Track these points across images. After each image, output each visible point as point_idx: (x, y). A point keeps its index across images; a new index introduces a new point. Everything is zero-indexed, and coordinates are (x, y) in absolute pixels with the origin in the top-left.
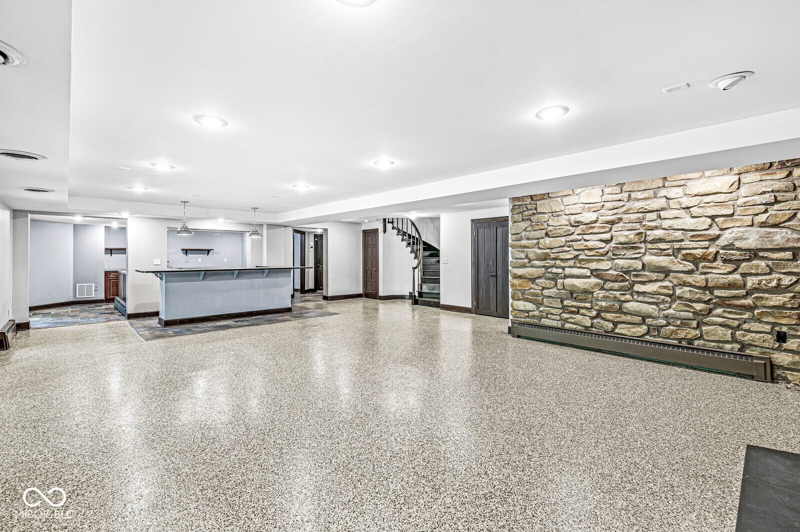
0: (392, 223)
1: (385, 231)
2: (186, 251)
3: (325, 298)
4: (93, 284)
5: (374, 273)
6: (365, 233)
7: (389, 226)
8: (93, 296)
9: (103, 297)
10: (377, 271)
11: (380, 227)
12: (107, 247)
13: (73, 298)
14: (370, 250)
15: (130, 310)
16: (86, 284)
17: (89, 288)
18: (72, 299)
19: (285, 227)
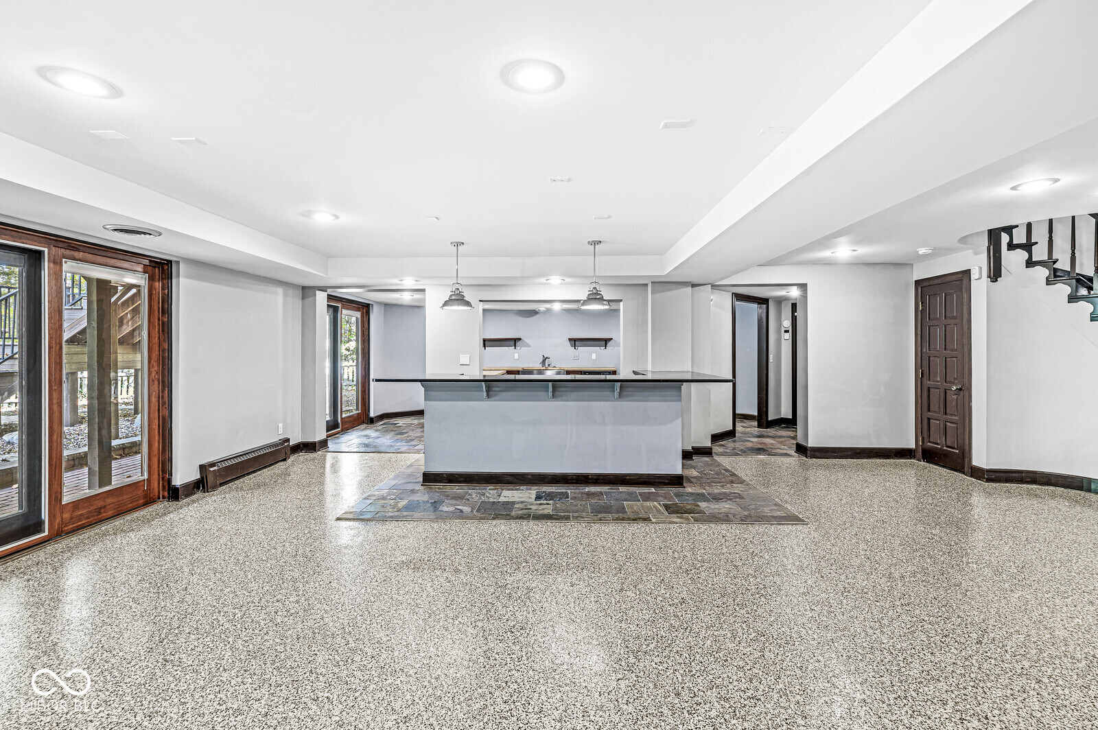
0: (1028, 246)
1: (996, 273)
2: (575, 342)
3: (801, 449)
5: (952, 397)
6: (924, 287)
7: (1013, 260)
10: (965, 390)
11: (978, 263)
14: (938, 333)
19: (693, 286)
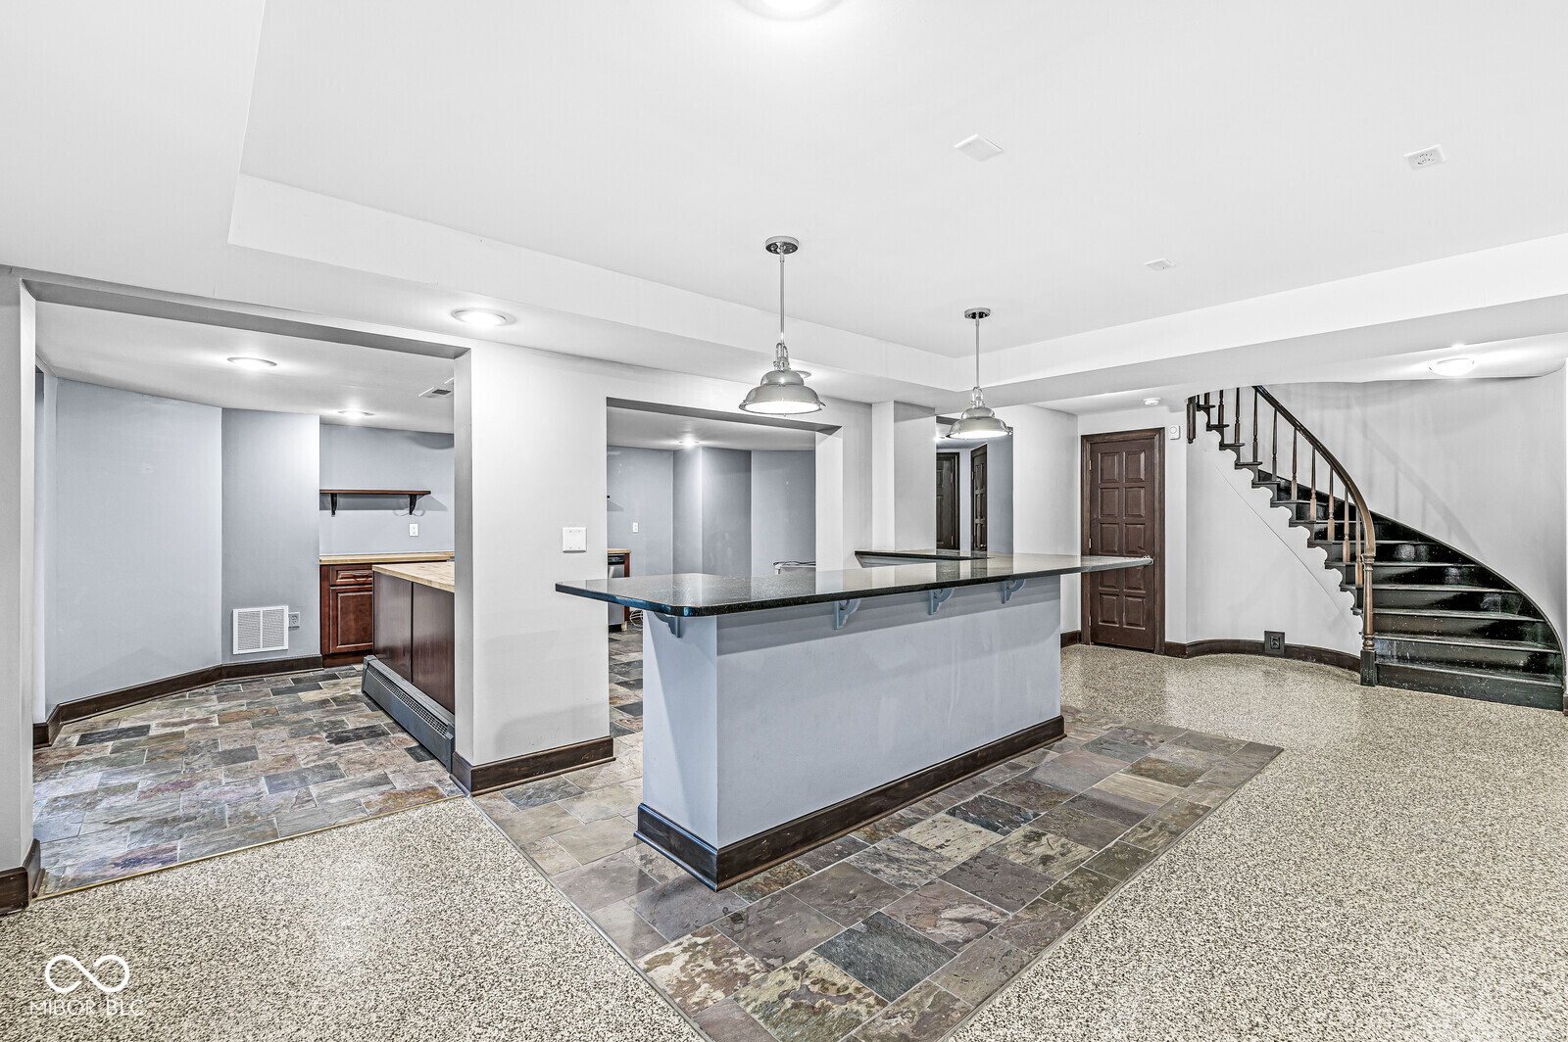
0: (1208, 408)
1: (1192, 435)
4: (286, 608)
6: (1089, 445)
7: (1200, 419)
8: (286, 647)
9: (314, 650)
11: (1175, 425)
12: (327, 487)
13: (224, 657)
14: (1115, 497)
15: (478, 749)
16: (261, 609)
17: (274, 619)
18: (218, 660)
